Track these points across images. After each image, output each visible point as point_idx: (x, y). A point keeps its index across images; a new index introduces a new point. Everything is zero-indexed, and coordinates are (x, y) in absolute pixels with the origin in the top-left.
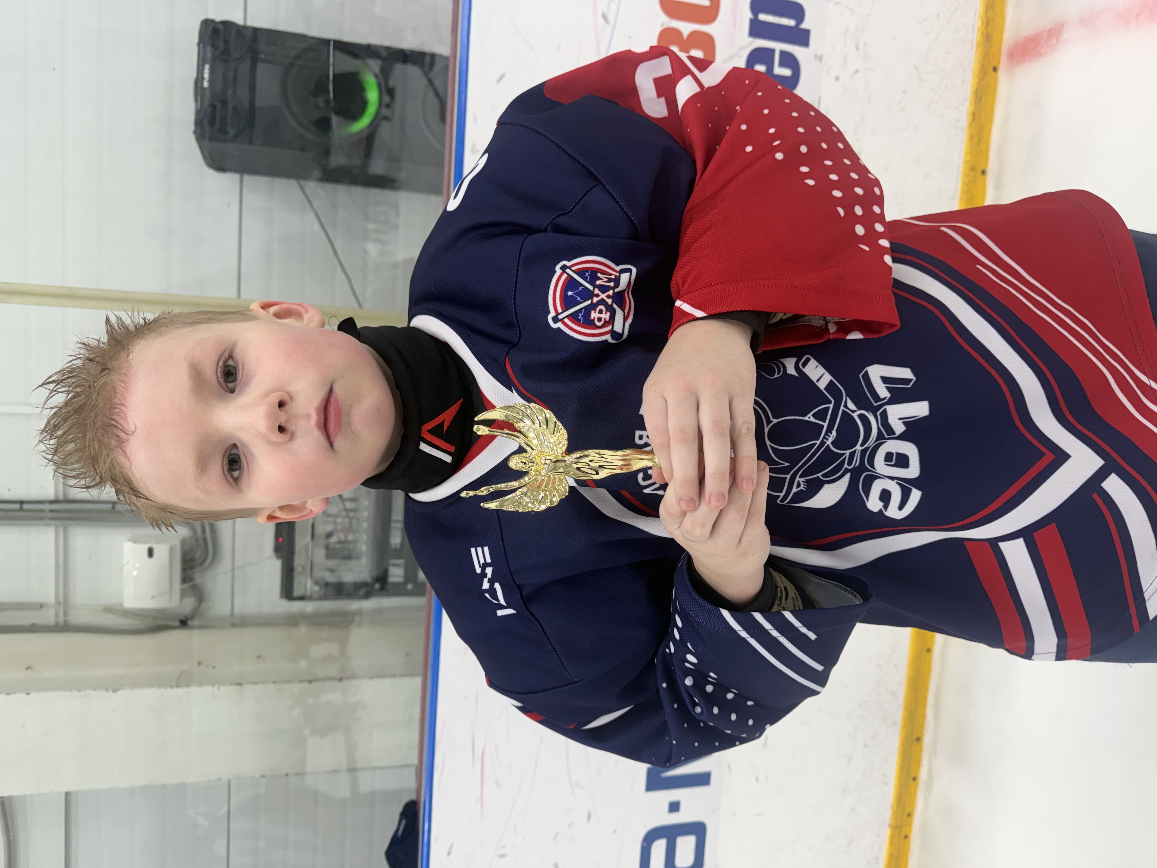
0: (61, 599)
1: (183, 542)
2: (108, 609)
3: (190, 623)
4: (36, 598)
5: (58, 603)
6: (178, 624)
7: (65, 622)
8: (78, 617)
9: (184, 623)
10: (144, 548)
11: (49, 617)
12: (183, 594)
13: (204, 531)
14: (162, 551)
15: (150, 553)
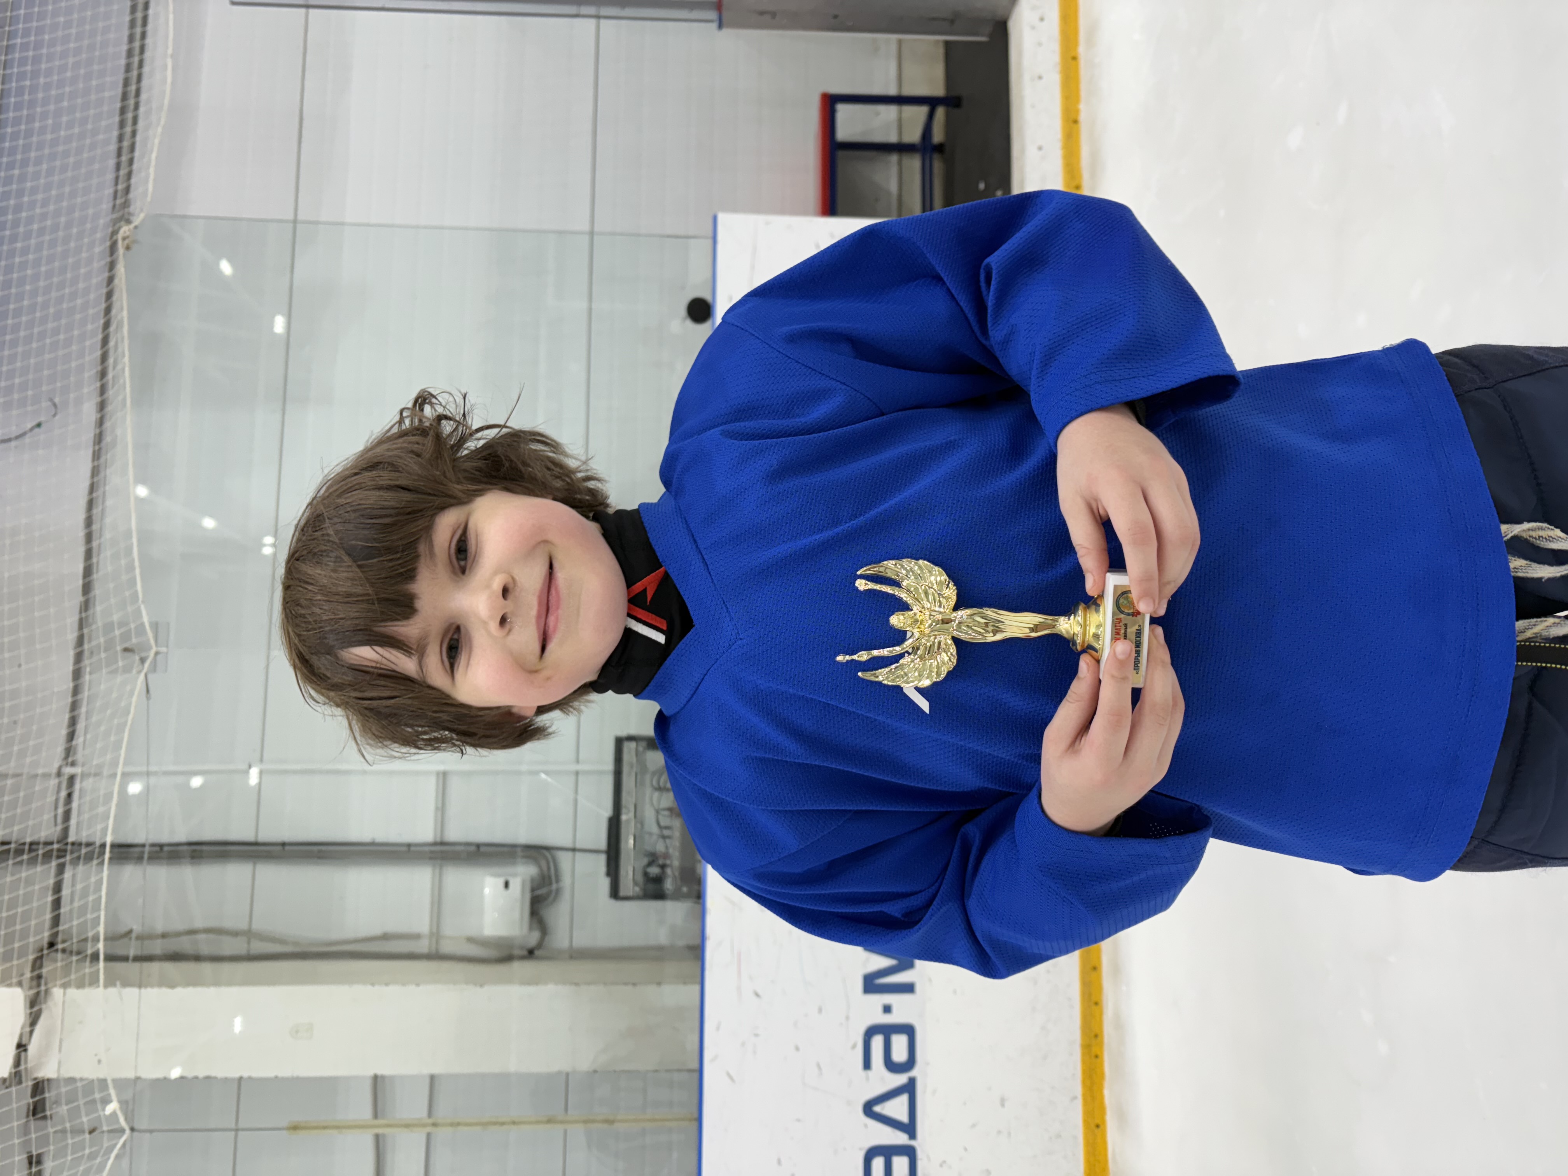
0: (435, 930)
1: (532, 880)
2: (470, 940)
3: (537, 953)
4: (415, 929)
5: (432, 934)
6: (525, 953)
7: (437, 949)
8: (447, 948)
9: (531, 953)
10: (501, 882)
11: (423, 946)
12: (531, 928)
13: (549, 868)
14: (516, 884)
15: (507, 885)
